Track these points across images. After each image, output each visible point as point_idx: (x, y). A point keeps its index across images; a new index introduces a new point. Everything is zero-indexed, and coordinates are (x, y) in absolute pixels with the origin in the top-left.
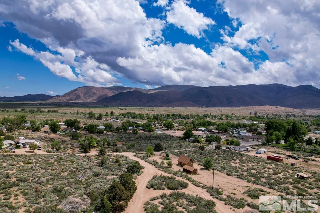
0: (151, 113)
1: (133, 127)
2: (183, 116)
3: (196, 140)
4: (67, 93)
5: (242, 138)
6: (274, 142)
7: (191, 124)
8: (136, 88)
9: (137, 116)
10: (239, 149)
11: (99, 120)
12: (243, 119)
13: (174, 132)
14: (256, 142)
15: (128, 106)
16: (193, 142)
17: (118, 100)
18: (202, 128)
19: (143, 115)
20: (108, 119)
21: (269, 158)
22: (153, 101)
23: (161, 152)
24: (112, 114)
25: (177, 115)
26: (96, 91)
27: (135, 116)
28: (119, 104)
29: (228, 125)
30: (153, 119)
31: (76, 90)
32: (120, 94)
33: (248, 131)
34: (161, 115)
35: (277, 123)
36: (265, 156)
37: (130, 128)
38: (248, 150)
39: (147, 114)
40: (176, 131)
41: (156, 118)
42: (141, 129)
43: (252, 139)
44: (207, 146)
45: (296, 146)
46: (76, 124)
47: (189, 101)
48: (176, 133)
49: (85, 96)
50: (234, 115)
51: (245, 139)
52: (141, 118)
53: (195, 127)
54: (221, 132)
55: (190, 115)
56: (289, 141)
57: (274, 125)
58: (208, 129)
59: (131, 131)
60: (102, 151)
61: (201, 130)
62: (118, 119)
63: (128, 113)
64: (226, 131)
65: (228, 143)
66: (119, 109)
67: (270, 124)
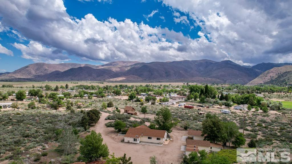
0: (101, 85)
1: (88, 94)
2: (129, 86)
3: (138, 100)
4: (18, 70)
5: (172, 98)
6: (193, 100)
7: (135, 91)
8: (86, 65)
9: (89, 87)
10: (168, 103)
11: (56, 91)
12: (177, 87)
13: (122, 97)
14: (181, 100)
15: (79, 81)
16: (136, 101)
17: (69, 75)
18: (144, 94)
19: (95, 86)
20: (64, 90)
21: (186, 107)
22: (102, 76)
23: (112, 108)
24: (67, 86)
25: (124, 86)
26: (48, 67)
27: (87, 88)
28: (71, 79)
29: (163, 91)
30: (104, 89)
31: (27, 67)
32: (72, 70)
33: (178, 94)
34: (110, 86)
35: (197, 87)
36: (183, 107)
37: (85, 95)
38: (174, 104)
39: (98, 86)
40: (123, 96)
41: (106, 88)
42: (95, 96)
43: (178, 98)
44: (146, 103)
45: (205, 100)
46: (40, 93)
47: (134, 75)
48: (123, 97)
49: (37, 72)
50: (171, 86)
51: (174, 98)
52: (94, 89)
53: (138, 93)
54: (158, 95)
55: (134, 86)
56: (201, 97)
57: (195, 88)
58: (148, 94)
59: (87, 98)
60: (69, 107)
61: (143, 95)
62: (73, 90)
63: (81, 86)
64: (161, 95)
65: (161, 101)
66: (72, 83)
67: (193, 88)
